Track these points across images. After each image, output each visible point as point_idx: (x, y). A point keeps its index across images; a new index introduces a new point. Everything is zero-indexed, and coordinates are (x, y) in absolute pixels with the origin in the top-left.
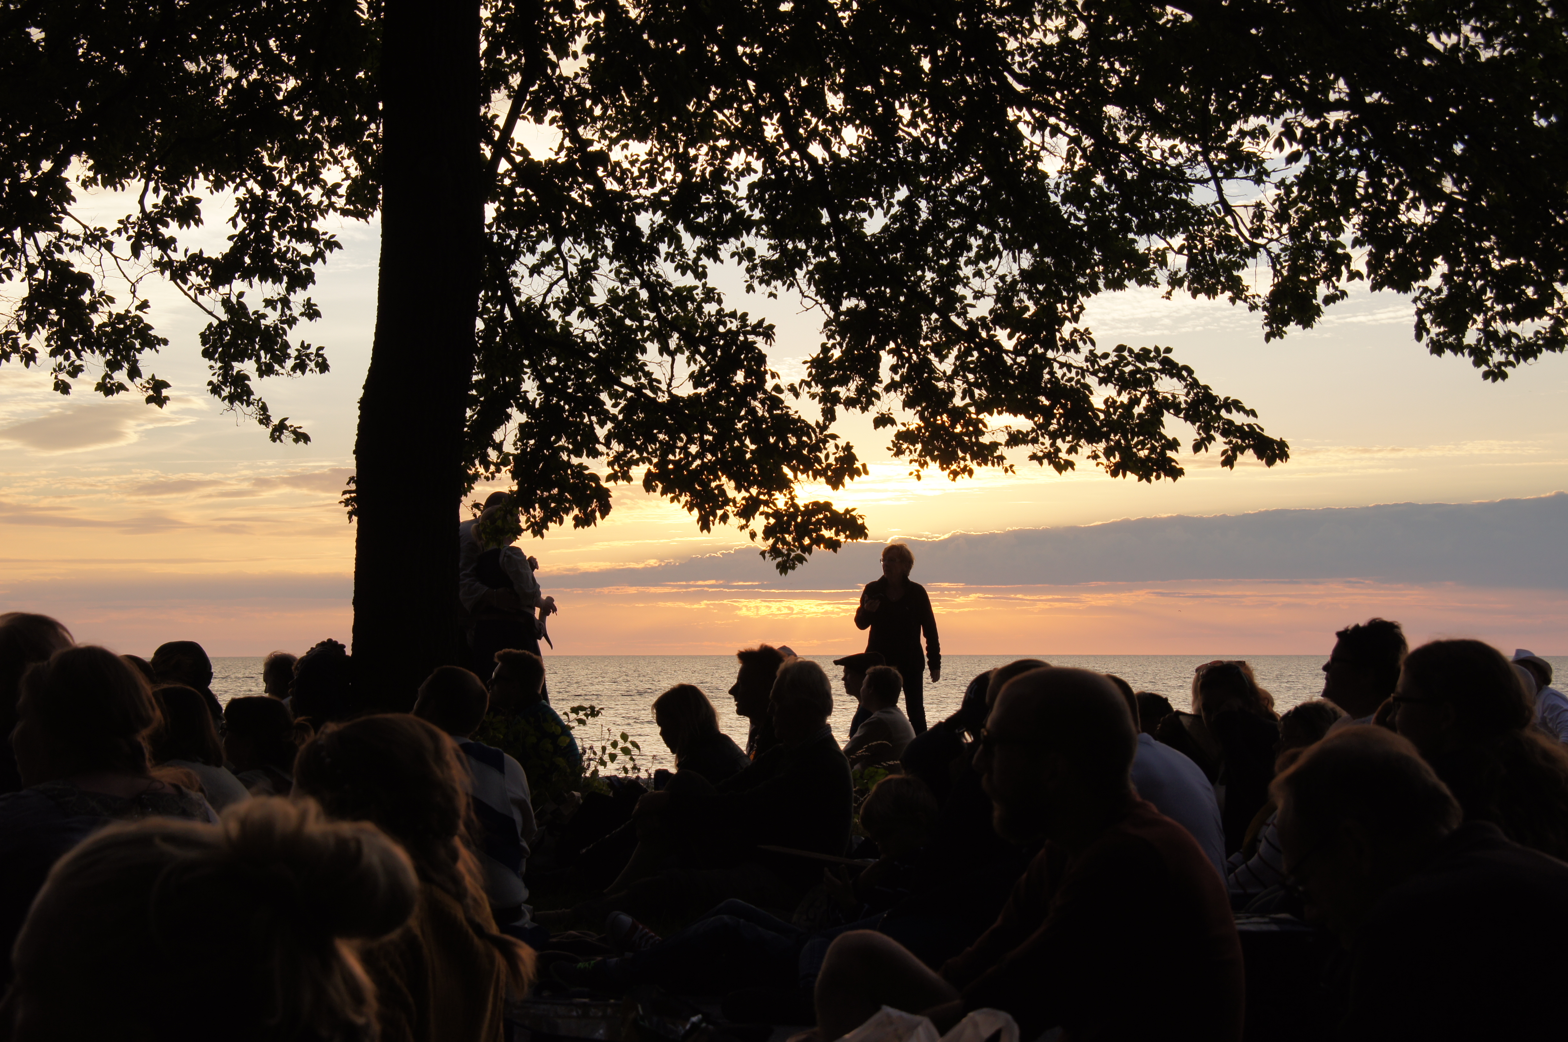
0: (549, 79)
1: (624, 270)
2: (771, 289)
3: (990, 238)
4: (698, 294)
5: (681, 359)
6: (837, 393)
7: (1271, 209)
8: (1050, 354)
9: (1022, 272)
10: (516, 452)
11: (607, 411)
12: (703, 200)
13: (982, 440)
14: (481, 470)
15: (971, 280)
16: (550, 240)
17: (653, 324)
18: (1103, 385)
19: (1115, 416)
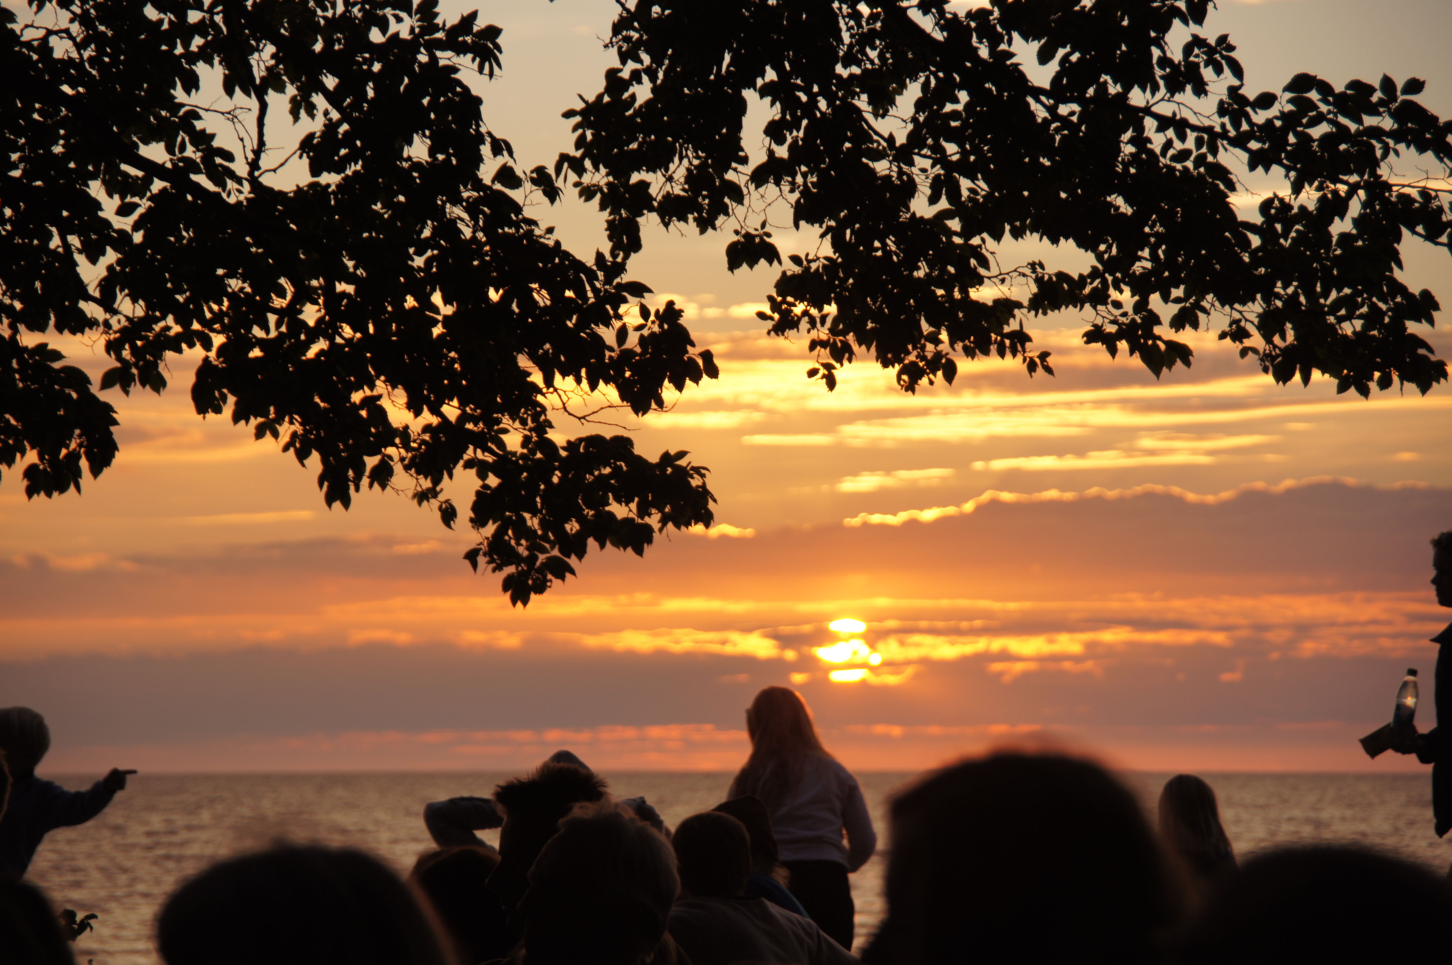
5: (279, 103)
6: (644, 185)
11: (107, 224)
17: (212, 19)
18: (1260, 169)
19: (1286, 241)
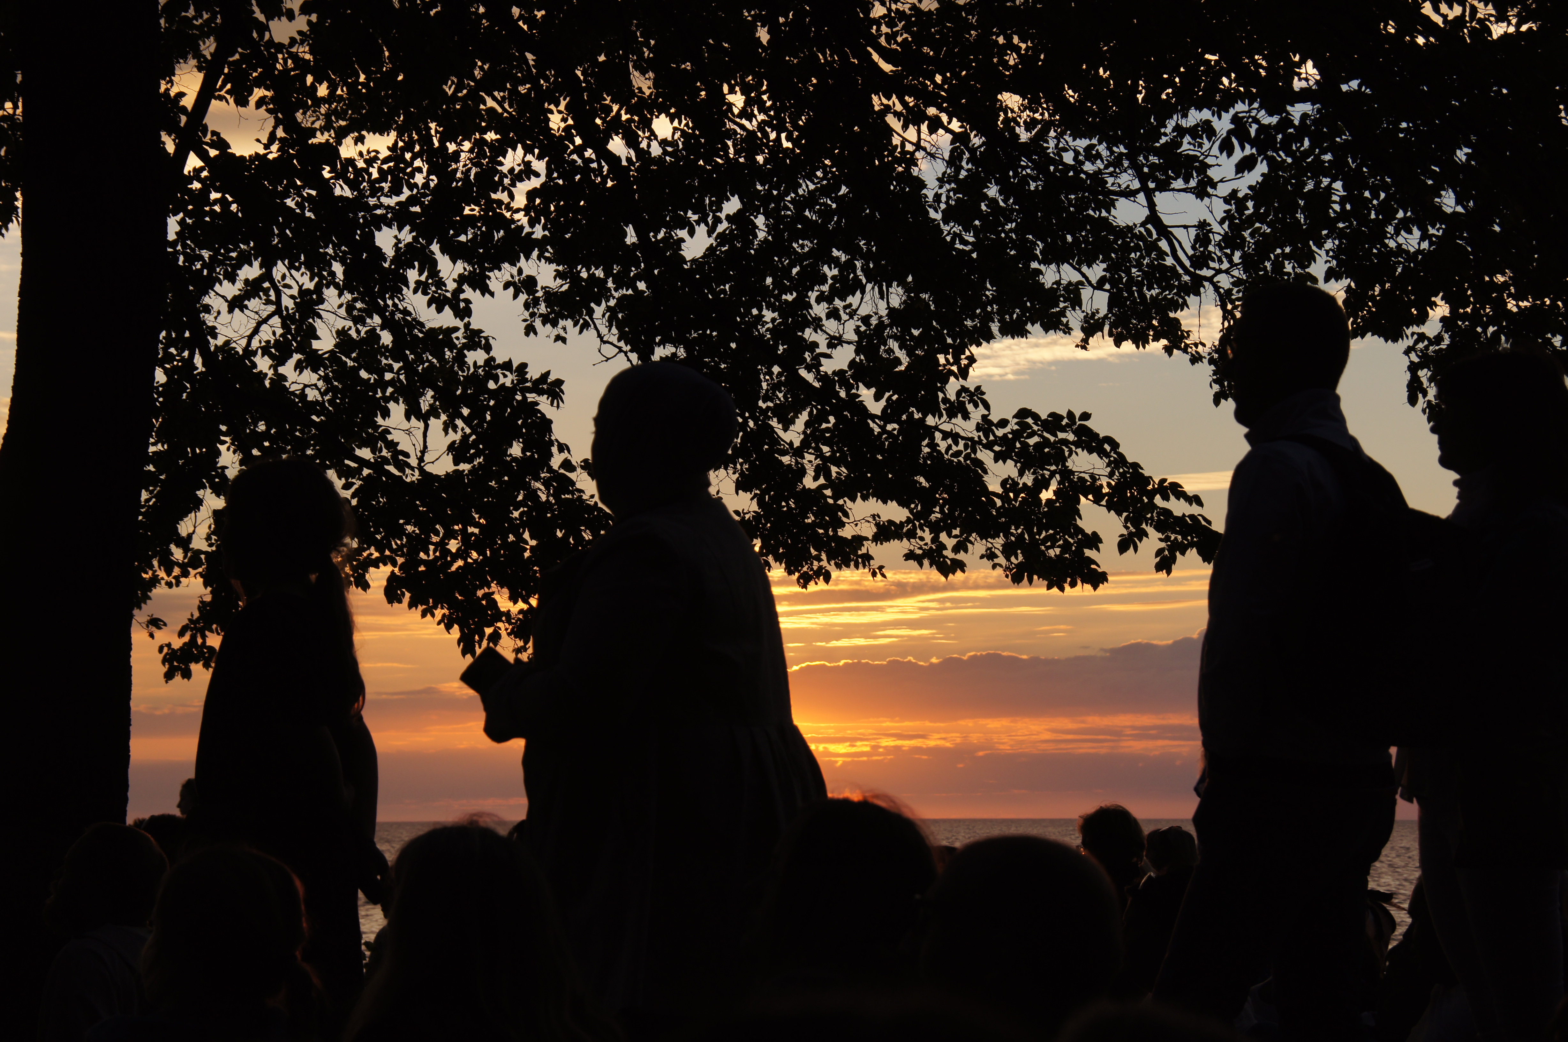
0: (254, 45)
1: (359, 305)
2: (559, 331)
3: (848, 267)
4: (459, 338)
5: (436, 424)
7: (1219, 230)
8: (930, 421)
9: (891, 311)
10: (209, 549)
12: (467, 211)
13: (841, 533)
14: (162, 574)
15: (824, 322)
16: (256, 264)
17: (398, 378)
18: (1001, 462)
19: (1016, 502)
